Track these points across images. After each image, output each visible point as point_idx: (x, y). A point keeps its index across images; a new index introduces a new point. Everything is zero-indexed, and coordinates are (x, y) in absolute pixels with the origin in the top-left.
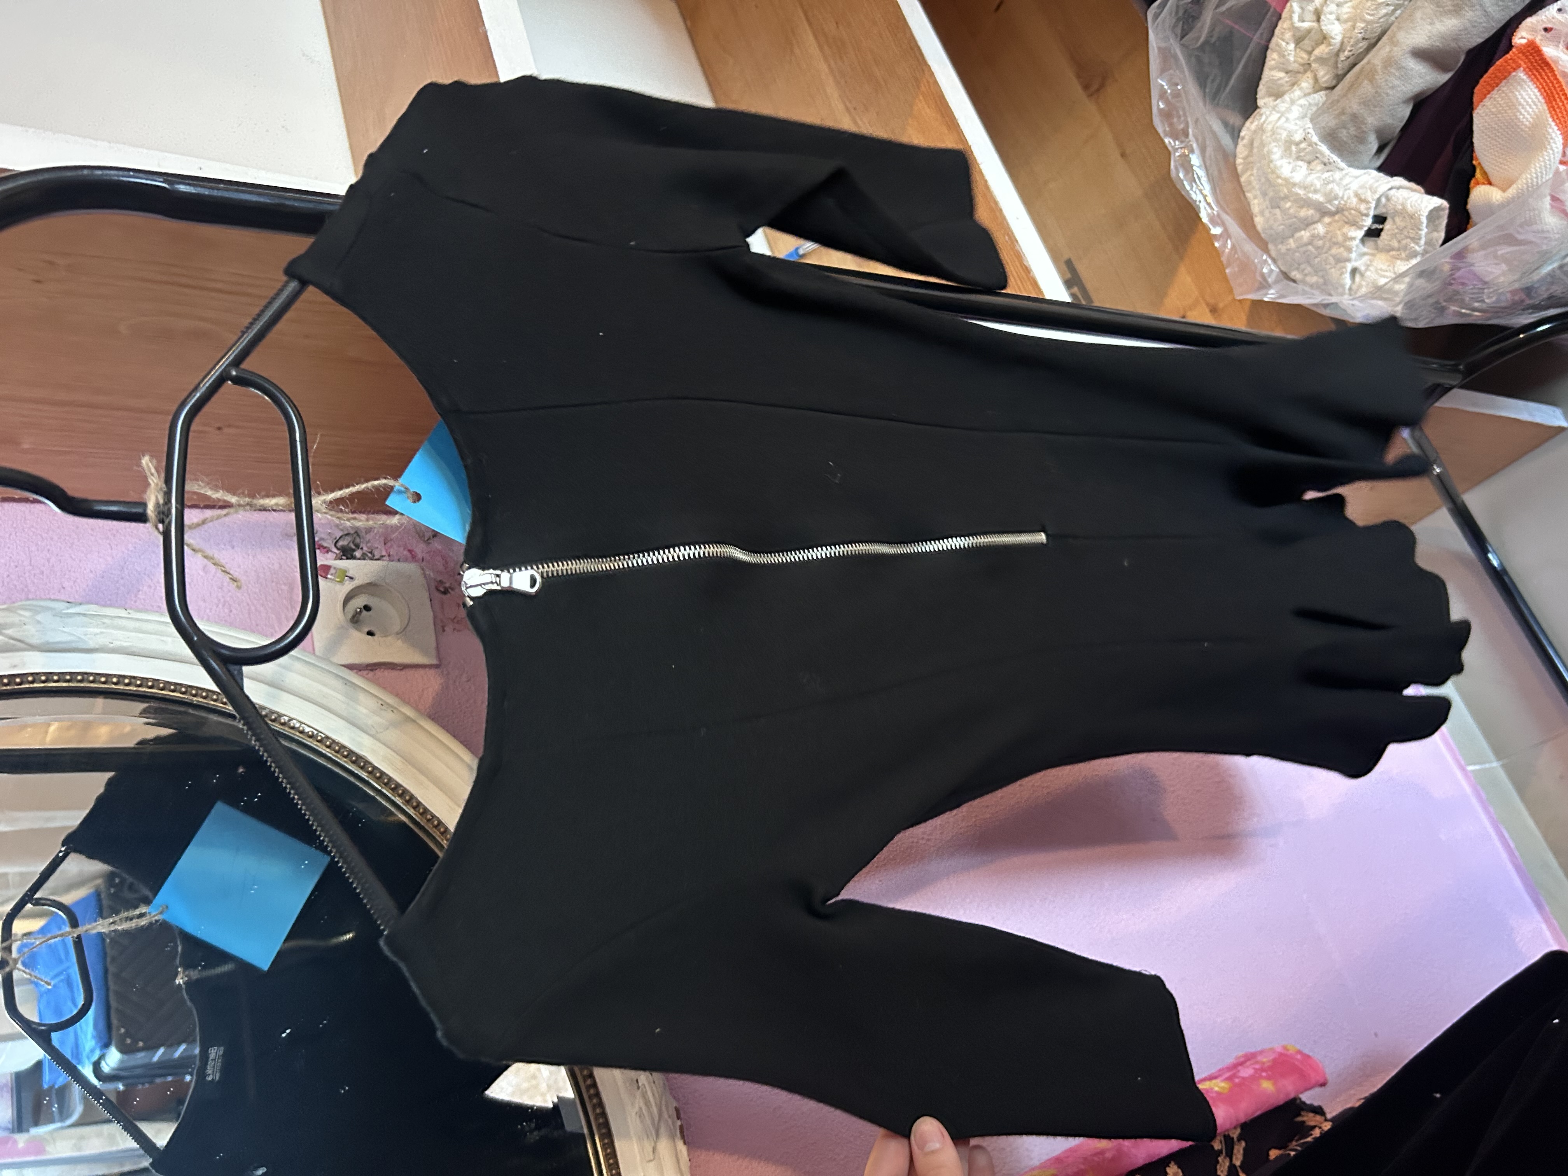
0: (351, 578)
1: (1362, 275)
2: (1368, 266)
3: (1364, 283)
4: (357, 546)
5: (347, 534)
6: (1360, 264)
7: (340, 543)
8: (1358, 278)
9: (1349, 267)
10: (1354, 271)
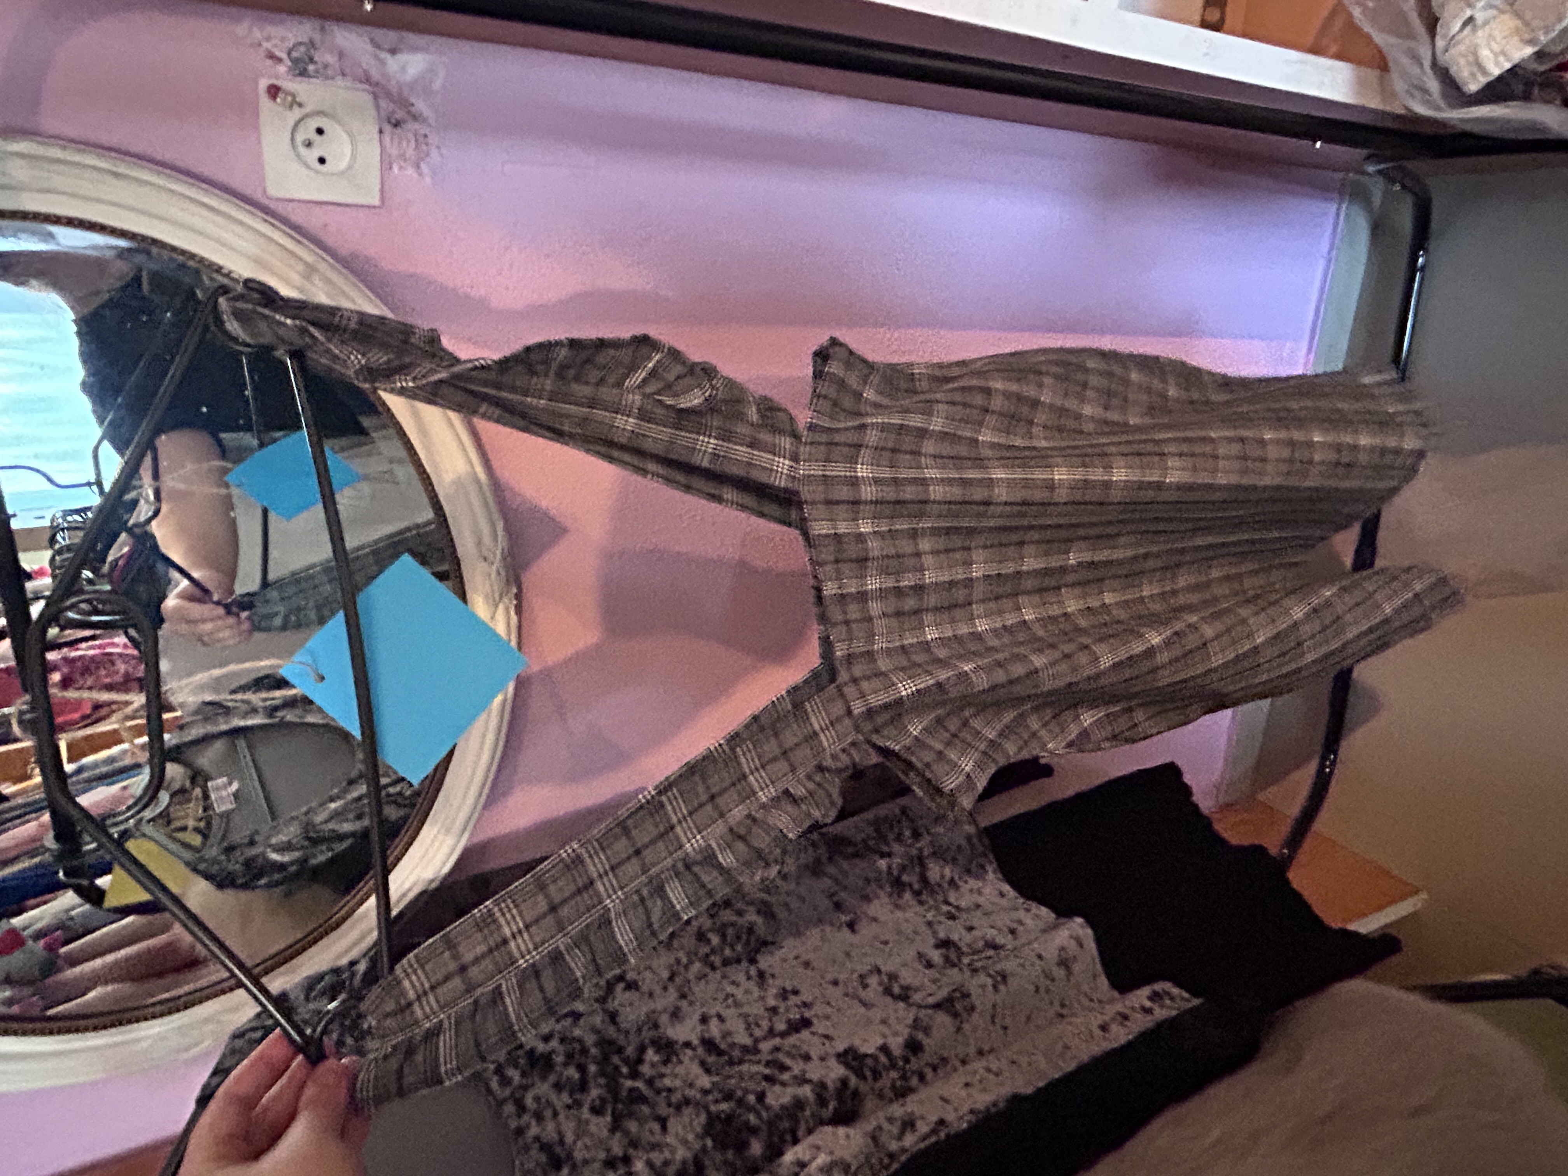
0: (300, 105)
1: (1474, 30)
2: (1486, 23)
3: (1467, 41)
4: (312, 60)
5: (300, 44)
6: (1480, 17)
7: (295, 54)
8: (1468, 29)
9: (1468, 13)
10: (1471, 20)
